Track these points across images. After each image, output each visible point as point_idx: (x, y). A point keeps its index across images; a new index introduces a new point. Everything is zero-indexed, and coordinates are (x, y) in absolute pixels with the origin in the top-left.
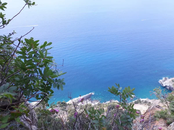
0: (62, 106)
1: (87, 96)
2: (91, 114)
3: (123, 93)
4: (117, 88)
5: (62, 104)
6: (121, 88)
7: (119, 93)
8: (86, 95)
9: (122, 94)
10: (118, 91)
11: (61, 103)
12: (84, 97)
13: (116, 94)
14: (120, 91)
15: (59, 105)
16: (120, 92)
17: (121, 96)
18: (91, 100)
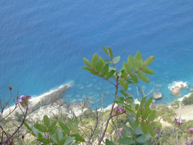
1: (52, 94)
4: (107, 60)
6: (117, 60)
7: (113, 71)
8: (52, 91)
9: (120, 74)
10: (111, 69)
12: (45, 97)
14: (114, 65)
17: (117, 81)
18: (66, 105)
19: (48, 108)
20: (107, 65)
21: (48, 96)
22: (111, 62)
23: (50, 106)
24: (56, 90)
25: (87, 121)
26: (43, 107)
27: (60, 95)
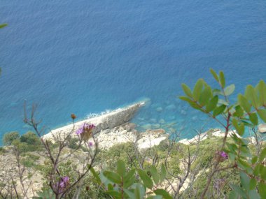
0: (25, 150)
1: (119, 114)
2: (113, 184)
3: (237, 108)
4: (217, 90)
5: (23, 144)
6: (230, 89)
7: (224, 106)
9: (233, 111)
10: (221, 102)
11: (18, 140)
13: (212, 113)
15: (12, 146)
16: (226, 104)
17: (228, 121)
18: (136, 131)
19: (112, 133)
20: (217, 96)
21: (113, 117)
22: (221, 93)
23: (114, 130)
24: (124, 110)
25: (163, 155)
26: (105, 131)
27: (129, 116)
